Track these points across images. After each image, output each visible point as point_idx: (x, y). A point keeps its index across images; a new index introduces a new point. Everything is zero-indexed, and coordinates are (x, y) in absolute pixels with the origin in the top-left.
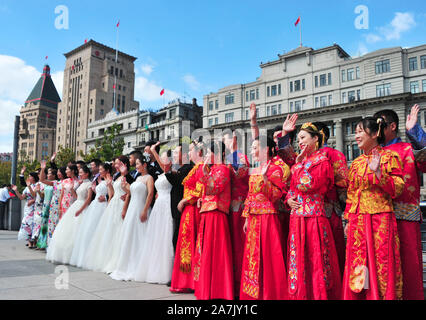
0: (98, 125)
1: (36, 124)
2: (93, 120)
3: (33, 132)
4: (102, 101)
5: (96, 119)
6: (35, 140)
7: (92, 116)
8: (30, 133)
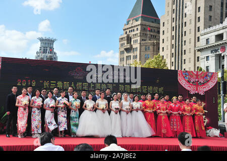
0: (215, 31)
1: (139, 38)
2: (202, 28)
3: (136, 46)
4: (211, 7)
5: (205, 27)
6: (138, 53)
7: (201, 24)
8: (134, 47)
